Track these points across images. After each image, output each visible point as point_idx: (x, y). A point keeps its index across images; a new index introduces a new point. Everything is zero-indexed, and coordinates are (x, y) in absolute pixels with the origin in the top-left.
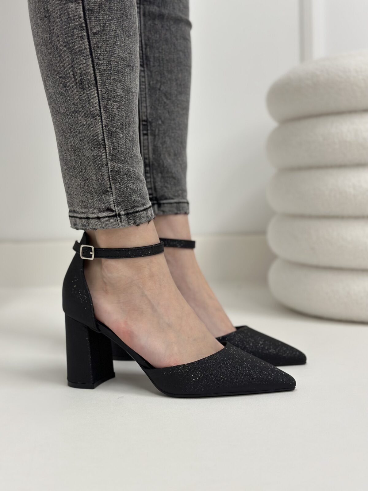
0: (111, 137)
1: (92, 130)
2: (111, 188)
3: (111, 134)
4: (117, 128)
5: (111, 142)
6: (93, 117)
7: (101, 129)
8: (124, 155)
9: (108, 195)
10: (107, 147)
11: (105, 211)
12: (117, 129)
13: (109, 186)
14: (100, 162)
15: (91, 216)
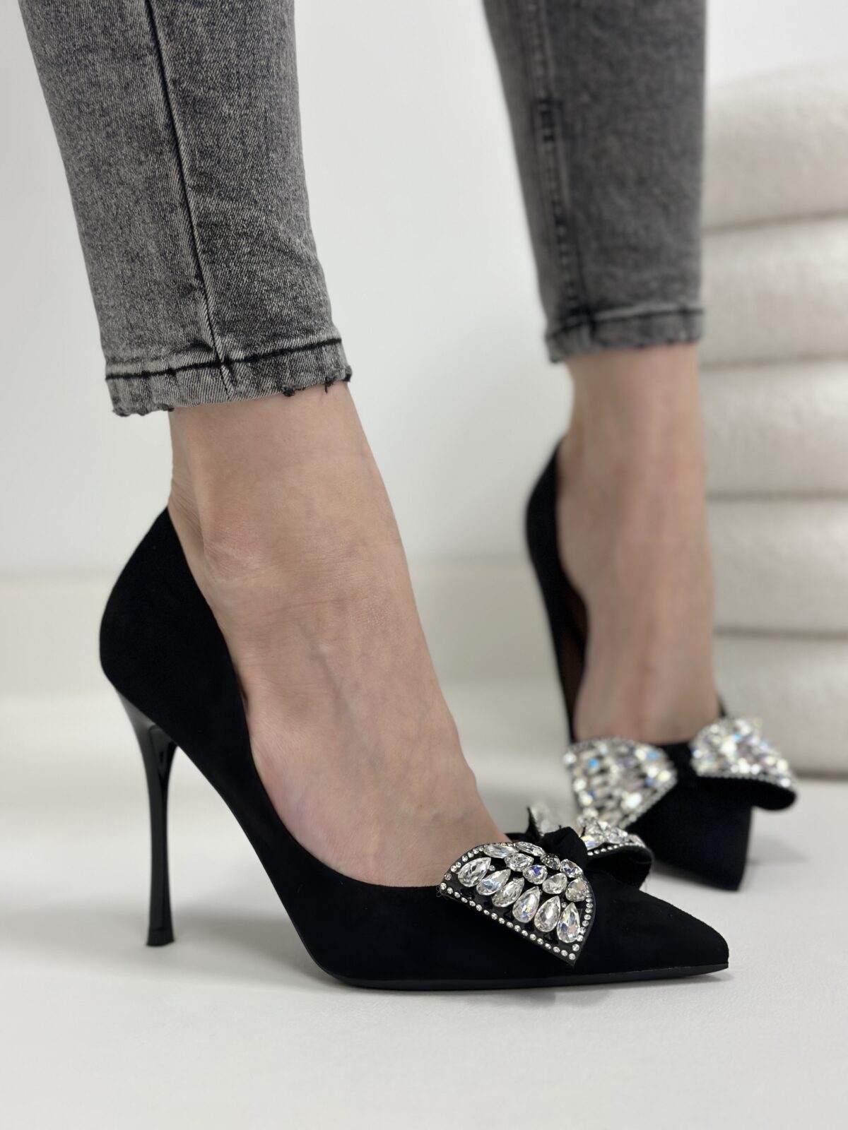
0: (193, 117)
1: (135, 99)
2: (199, 276)
3: (195, 107)
4: (209, 88)
5: (195, 131)
6: (137, 57)
7: (160, 90)
8: (238, 173)
9: (194, 299)
10: (182, 148)
11: (187, 350)
12: (212, 91)
13: (193, 272)
14: (164, 196)
15: (152, 367)
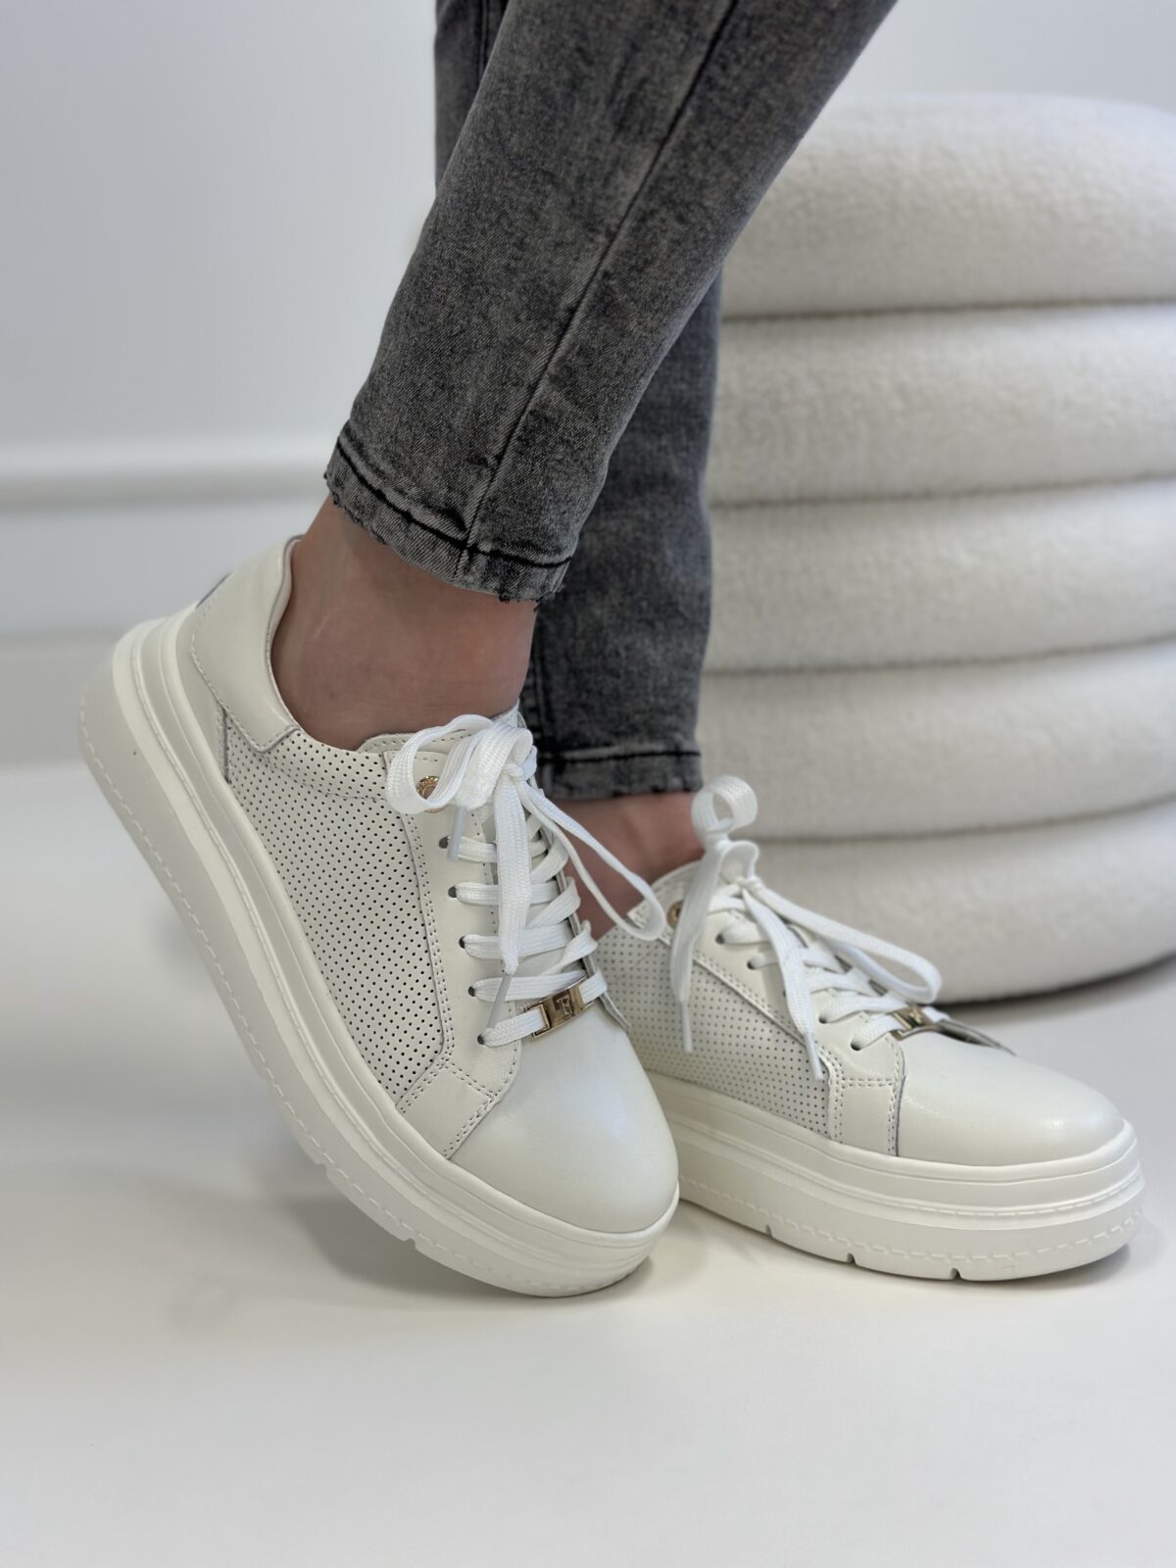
0: (598, 316)
1: (558, 261)
2: (499, 458)
3: (607, 309)
4: (632, 300)
5: (591, 329)
6: (591, 227)
7: (588, 276)
9: (479, 472)
11: (438, 511)
12: (632, 303)
13: (496, 450)
14: (518, 367)
15: (391, 495)
